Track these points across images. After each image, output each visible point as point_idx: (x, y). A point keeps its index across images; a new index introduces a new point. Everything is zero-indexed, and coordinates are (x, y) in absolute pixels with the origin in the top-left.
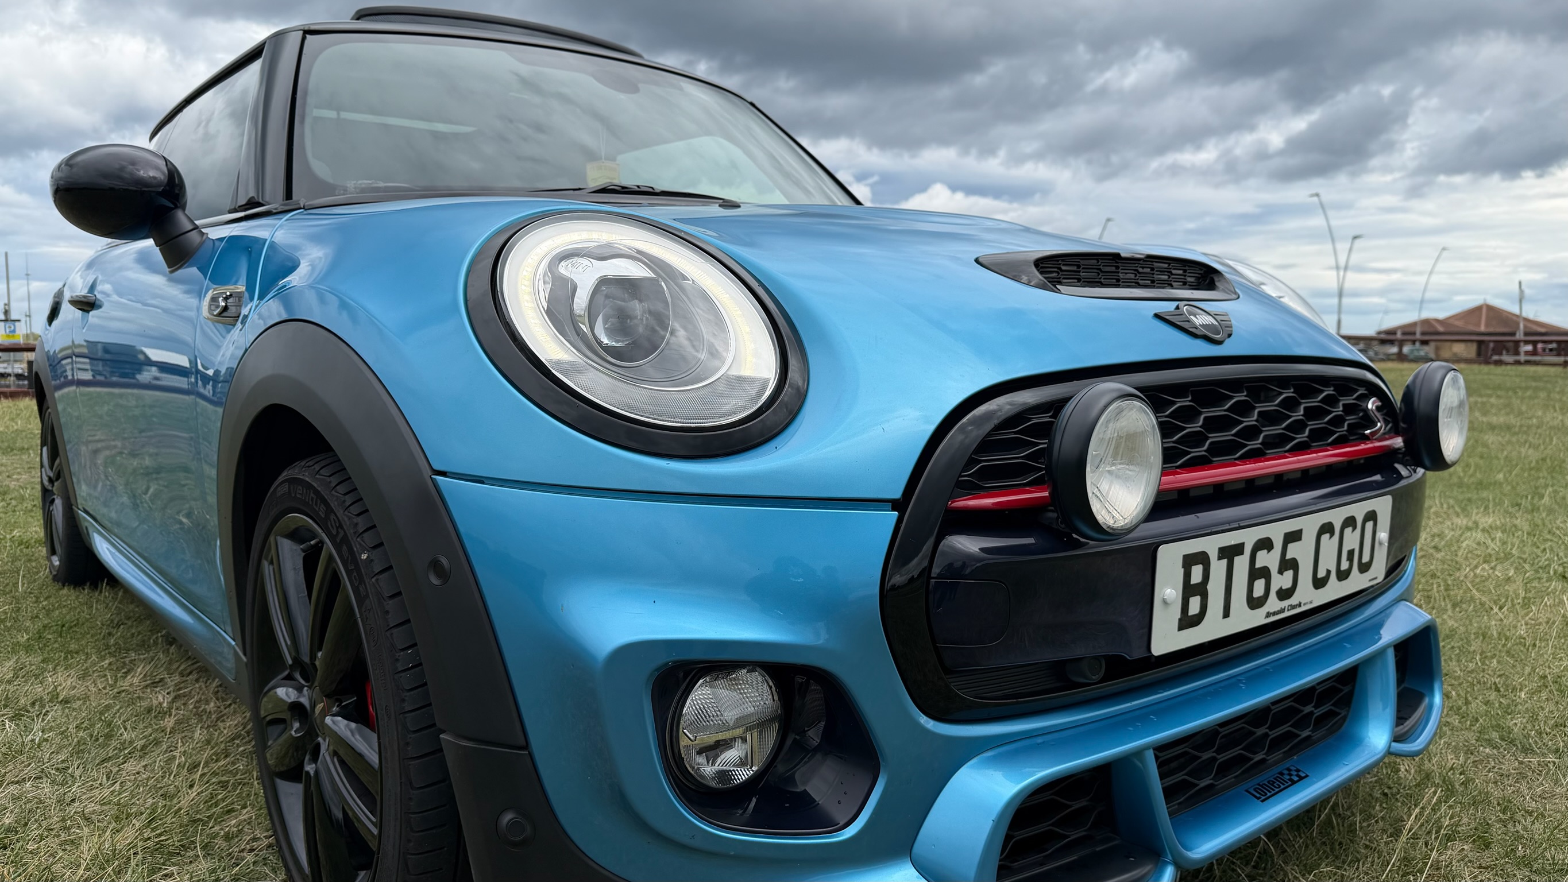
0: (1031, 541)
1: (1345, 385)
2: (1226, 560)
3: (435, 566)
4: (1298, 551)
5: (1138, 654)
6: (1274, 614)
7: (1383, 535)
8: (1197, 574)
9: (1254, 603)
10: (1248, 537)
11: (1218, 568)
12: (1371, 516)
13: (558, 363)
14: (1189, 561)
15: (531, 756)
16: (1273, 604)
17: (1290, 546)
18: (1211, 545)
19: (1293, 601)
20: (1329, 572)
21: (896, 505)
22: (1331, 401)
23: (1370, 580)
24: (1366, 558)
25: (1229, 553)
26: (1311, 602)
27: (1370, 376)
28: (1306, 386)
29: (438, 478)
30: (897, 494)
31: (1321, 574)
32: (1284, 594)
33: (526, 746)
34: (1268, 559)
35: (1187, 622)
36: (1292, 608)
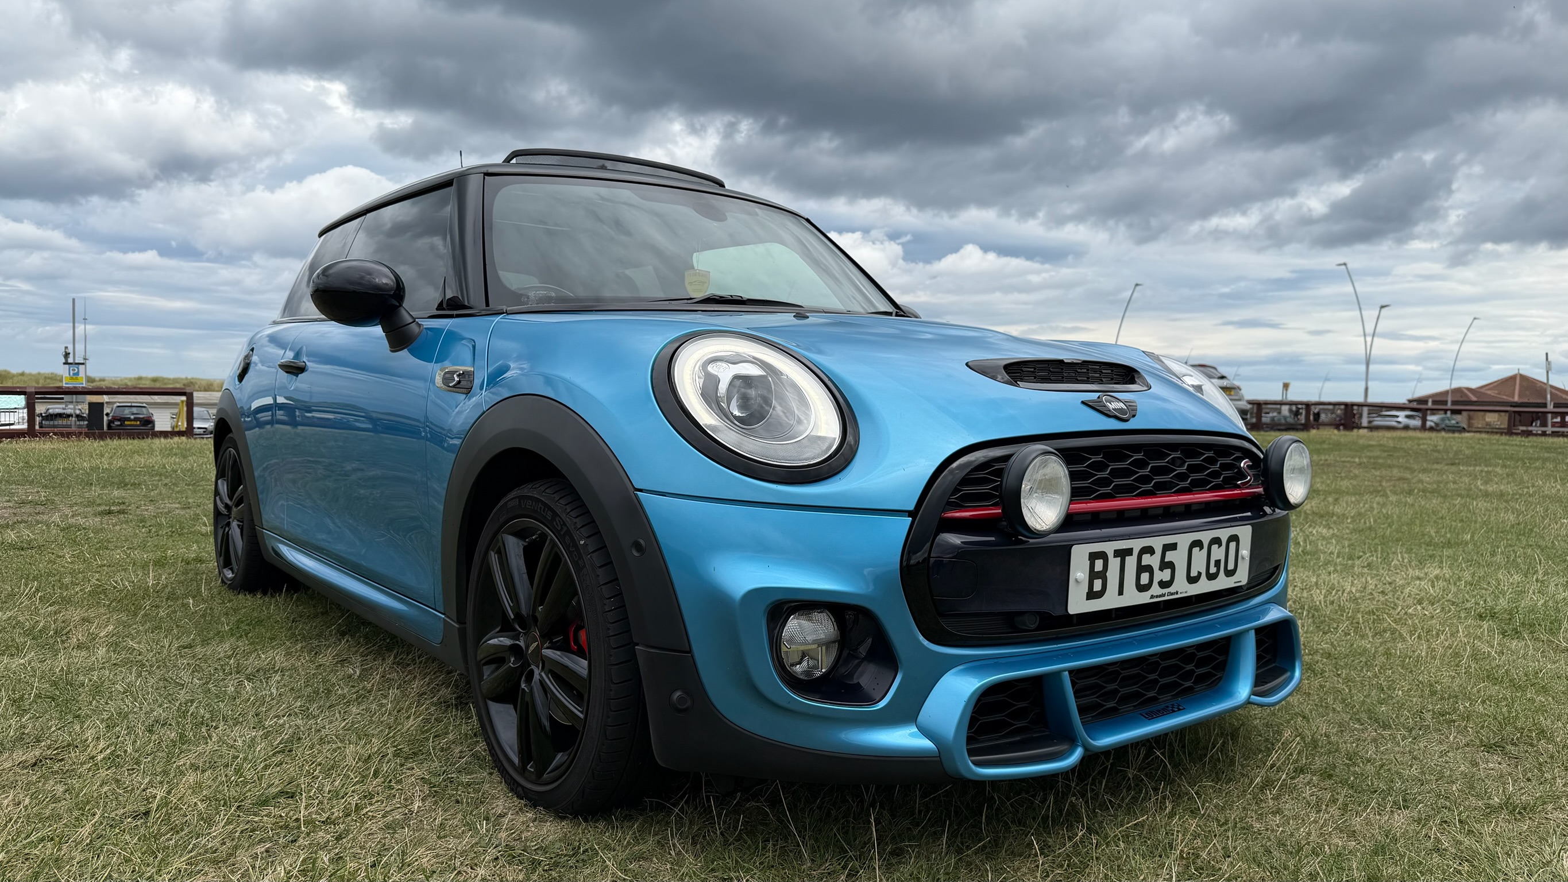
0: (993, 539)
1: (1225, 450)
2: (1119, 558)
3: (638, 546)
4: (1175, 557)
5: (1058, 612)
6: (1157, 597)
7: (1245, 552)
8: (1099, 565)
9: (1141, 588)
10: (1137, 545)
11: (1114, 563)
12: (1234, 538)
13: (709, 426)
14: (1093, 557)
15: (692, 656)
16: (1156, 590)
17: (1168, 553)
18: (1109, 548)
19: (1172, 589)
20: (1200, 574)
21: (910, 514)
22: (1211, 461)
23: (1235, 583)
24: (1231, 567)
25: (1123, 554)
26: (1186, 592)
27: (1247, 445)
28: (1190, 450)
29: (638, 493)
30: (911, 507)
31: (1194, 574)
32: (1163, 584)
33: (690, 651)
34: (1153, 561)
35: (1092, 595)
36: (1172, 594)
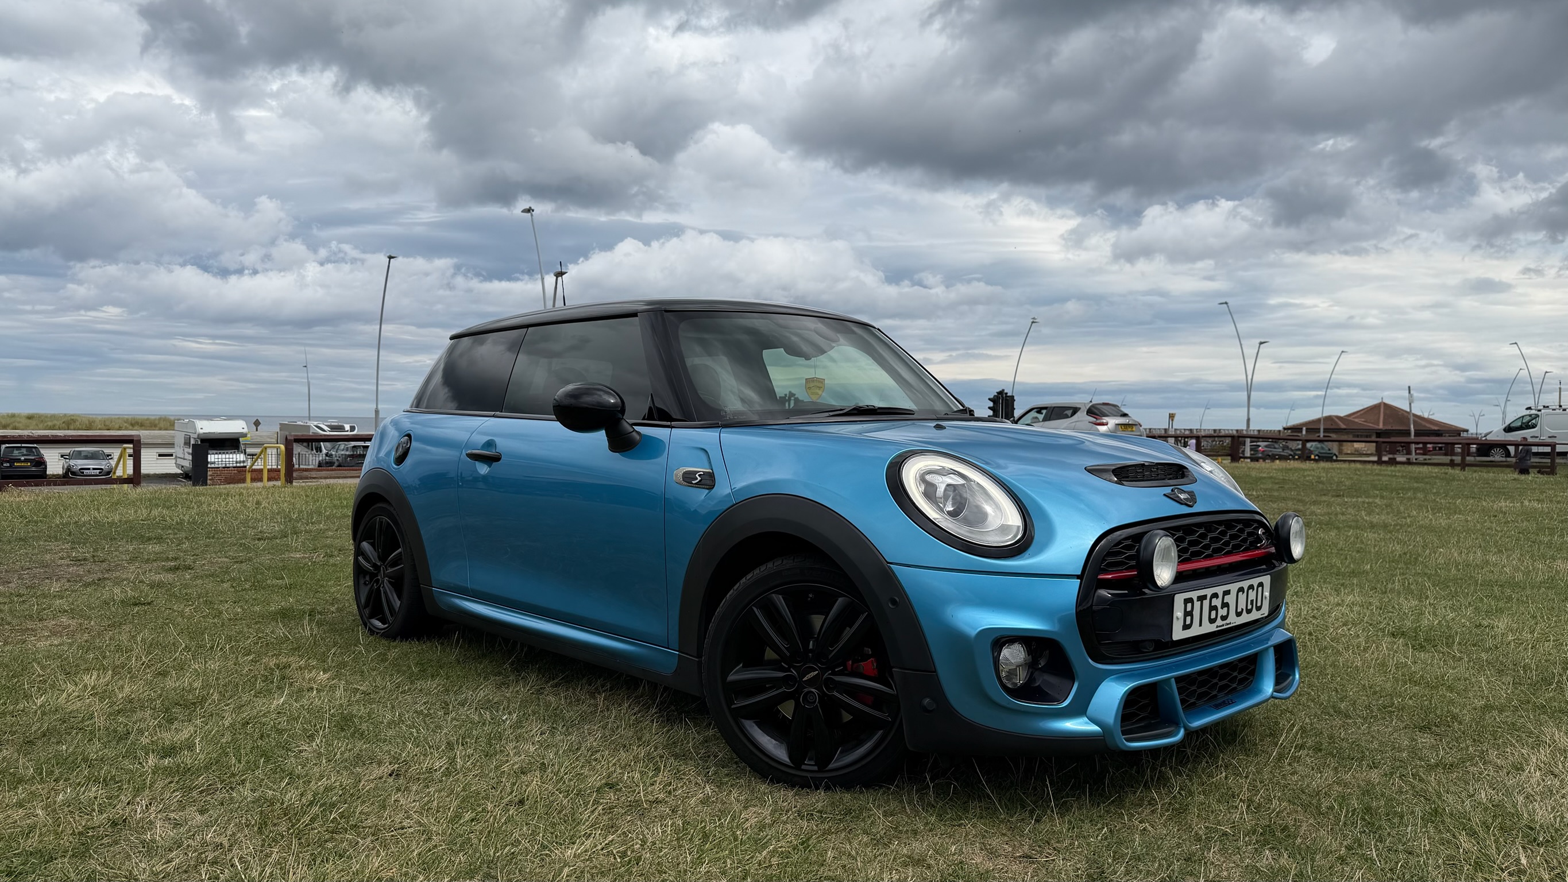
0: (1126, 592)
1: (1247, 523)
2: (1200, 602)
3: (894, 602)
4: (1230, 599)
5: (1168, 639)
6: (1220, 626)
7: (1267, 594)
8: (1189, 605)
9: (1212, 621)
10: (1209, 592)
11: (1197, 604)
12: (1261, 585)
13: (933, 518)
14: (1187, 601)
15: (937, 675)
16: (1219, 622)
17: (1226, 597)
18: (1194, 595)
19: (1228, 621)
20: (1242, 609)
21: (1078, 577)
22: (1241, 531)
23: (1261, 614)
24: (1259, 604)
25: (1202, 599)
26: (1235, 623)
27: (1258, 517)
28: (1229, 524)
29: (889, 565)
30: (1079, 573)
31: (1239, 610)
32: (1224, 618)
33: (935, 671)
34: (1217, 602)
35: (1186, 627)
36: (1228, 624)
